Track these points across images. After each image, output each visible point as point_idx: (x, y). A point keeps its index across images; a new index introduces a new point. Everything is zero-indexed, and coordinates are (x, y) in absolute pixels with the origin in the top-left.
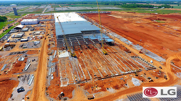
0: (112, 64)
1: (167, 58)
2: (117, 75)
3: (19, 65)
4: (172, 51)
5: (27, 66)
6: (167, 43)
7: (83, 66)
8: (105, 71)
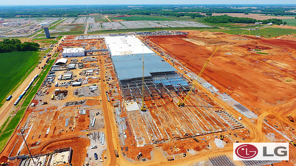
1: (259, 114)
2: (198, 134)
3: (82, 120)
4: (269, 104)
5: (92, 122)
6: (264, 91)
7: (158, 123)
8: (184, 130)
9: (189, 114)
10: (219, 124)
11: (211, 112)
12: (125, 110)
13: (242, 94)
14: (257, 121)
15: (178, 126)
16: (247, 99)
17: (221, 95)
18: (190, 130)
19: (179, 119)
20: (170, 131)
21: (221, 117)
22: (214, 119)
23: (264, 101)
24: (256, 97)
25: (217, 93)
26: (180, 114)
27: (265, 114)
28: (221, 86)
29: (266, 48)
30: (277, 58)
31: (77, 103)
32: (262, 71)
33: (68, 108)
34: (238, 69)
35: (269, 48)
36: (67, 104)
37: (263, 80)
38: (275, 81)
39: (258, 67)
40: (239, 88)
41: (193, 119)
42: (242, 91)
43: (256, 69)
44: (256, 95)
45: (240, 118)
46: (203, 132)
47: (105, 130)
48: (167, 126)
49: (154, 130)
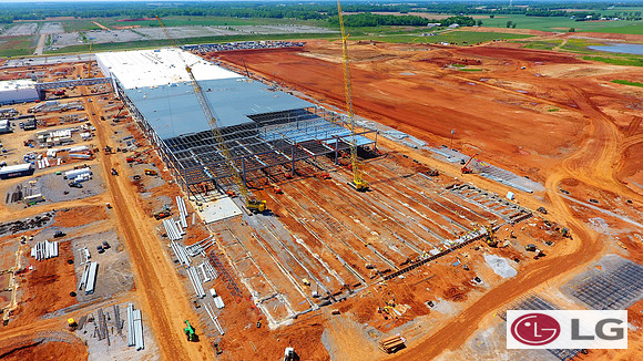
0: (402, 220)
1: (543, 180)
2: (435, 252)
4: (547, 157)
5: (87, 277)
6: (521, 133)
8: (393, 248)
10: (473, 218)
11: (433, 190)
14: (547, 195)
15: (370, 240)
18: (407, 244)
19: (366, 219)
21: (466, 200)
22: (454, 207)
23: (534, 153)
24: (513, 146)
26: (365, 209)
27: (554, 179)
28: (427, 134)
34: (442, 98)
37: (506, 112)
38: (528, 113)
41: (402, 215)
48: (342, 245)
49: (306, 265)
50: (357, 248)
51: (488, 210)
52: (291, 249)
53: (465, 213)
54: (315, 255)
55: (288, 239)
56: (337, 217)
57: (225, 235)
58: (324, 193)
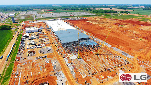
0: (105, 62)
1: (134, 56)
2: (110, 68)
3: (49, 66)
4: (136, 51)
5: (55, 67)
6: (132, 45)
7: (89, 64)
8: (103, 67)
9: (102, 59)
10: (118, 63)
11: (112, 57)
12: (70, 59)
13: (123, 47)
14: (134, 59)
15: (99, 65)
16: (126, 49)
17: (114, 48)
18: (105, 66)
19: (98, 61)
20: (96, 68)
21: (118, 59)
22: (115, 60)
23: (134, 50)
24: (130, 48)
25: (112, 47)
26: (98, 59)
27: (137, 56)
28: (112, 44)
29: (126, 25)
30: (132, 29)
31: (42, 57)
32: (128, 36)
33: (39, 60)
34: (117, 35)
35: (127, 25)
36: (37, 58)
37: (130, 39)
38: (135, 40)
39: (126, 34)
40: (121, 44)
41: (105, 61)
42: (122, 46)
43: (125, 35)
44: (129, 47)
45: (126, 59)
46: (112, 67)
47: (62, 70)
48: (94, 66)
49: (88, 68)
50: (97, 66)
51: (121, 61)
52: (86, 65)
53: (117, 62)
54: (90, 67)
55: (85, 64)
56: (93, 60)
57: (75, 62)
58: (91, 56)
